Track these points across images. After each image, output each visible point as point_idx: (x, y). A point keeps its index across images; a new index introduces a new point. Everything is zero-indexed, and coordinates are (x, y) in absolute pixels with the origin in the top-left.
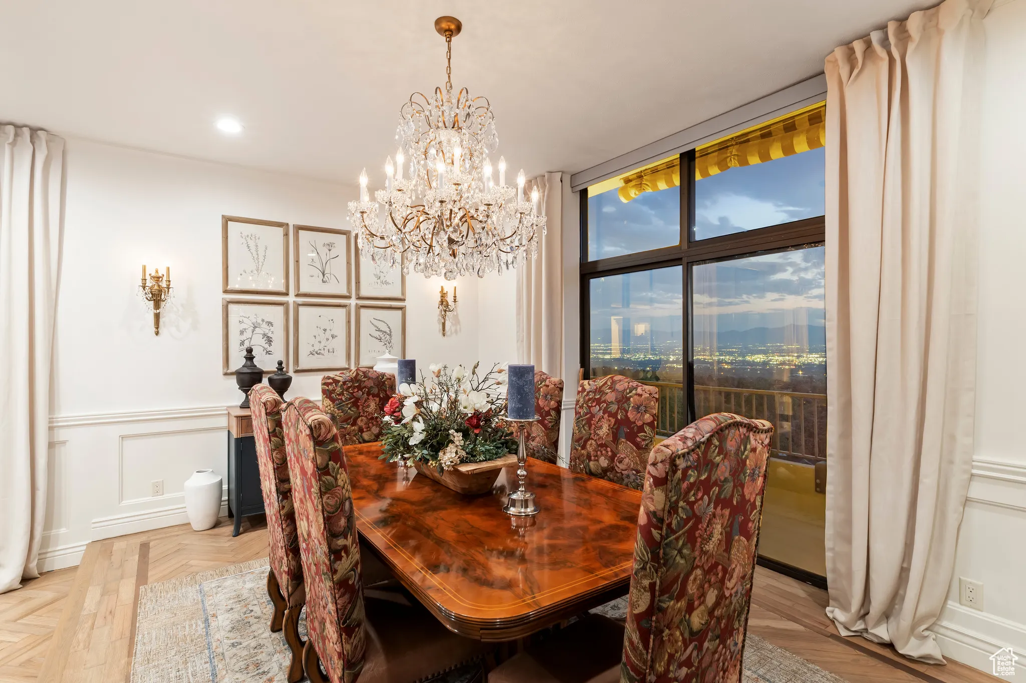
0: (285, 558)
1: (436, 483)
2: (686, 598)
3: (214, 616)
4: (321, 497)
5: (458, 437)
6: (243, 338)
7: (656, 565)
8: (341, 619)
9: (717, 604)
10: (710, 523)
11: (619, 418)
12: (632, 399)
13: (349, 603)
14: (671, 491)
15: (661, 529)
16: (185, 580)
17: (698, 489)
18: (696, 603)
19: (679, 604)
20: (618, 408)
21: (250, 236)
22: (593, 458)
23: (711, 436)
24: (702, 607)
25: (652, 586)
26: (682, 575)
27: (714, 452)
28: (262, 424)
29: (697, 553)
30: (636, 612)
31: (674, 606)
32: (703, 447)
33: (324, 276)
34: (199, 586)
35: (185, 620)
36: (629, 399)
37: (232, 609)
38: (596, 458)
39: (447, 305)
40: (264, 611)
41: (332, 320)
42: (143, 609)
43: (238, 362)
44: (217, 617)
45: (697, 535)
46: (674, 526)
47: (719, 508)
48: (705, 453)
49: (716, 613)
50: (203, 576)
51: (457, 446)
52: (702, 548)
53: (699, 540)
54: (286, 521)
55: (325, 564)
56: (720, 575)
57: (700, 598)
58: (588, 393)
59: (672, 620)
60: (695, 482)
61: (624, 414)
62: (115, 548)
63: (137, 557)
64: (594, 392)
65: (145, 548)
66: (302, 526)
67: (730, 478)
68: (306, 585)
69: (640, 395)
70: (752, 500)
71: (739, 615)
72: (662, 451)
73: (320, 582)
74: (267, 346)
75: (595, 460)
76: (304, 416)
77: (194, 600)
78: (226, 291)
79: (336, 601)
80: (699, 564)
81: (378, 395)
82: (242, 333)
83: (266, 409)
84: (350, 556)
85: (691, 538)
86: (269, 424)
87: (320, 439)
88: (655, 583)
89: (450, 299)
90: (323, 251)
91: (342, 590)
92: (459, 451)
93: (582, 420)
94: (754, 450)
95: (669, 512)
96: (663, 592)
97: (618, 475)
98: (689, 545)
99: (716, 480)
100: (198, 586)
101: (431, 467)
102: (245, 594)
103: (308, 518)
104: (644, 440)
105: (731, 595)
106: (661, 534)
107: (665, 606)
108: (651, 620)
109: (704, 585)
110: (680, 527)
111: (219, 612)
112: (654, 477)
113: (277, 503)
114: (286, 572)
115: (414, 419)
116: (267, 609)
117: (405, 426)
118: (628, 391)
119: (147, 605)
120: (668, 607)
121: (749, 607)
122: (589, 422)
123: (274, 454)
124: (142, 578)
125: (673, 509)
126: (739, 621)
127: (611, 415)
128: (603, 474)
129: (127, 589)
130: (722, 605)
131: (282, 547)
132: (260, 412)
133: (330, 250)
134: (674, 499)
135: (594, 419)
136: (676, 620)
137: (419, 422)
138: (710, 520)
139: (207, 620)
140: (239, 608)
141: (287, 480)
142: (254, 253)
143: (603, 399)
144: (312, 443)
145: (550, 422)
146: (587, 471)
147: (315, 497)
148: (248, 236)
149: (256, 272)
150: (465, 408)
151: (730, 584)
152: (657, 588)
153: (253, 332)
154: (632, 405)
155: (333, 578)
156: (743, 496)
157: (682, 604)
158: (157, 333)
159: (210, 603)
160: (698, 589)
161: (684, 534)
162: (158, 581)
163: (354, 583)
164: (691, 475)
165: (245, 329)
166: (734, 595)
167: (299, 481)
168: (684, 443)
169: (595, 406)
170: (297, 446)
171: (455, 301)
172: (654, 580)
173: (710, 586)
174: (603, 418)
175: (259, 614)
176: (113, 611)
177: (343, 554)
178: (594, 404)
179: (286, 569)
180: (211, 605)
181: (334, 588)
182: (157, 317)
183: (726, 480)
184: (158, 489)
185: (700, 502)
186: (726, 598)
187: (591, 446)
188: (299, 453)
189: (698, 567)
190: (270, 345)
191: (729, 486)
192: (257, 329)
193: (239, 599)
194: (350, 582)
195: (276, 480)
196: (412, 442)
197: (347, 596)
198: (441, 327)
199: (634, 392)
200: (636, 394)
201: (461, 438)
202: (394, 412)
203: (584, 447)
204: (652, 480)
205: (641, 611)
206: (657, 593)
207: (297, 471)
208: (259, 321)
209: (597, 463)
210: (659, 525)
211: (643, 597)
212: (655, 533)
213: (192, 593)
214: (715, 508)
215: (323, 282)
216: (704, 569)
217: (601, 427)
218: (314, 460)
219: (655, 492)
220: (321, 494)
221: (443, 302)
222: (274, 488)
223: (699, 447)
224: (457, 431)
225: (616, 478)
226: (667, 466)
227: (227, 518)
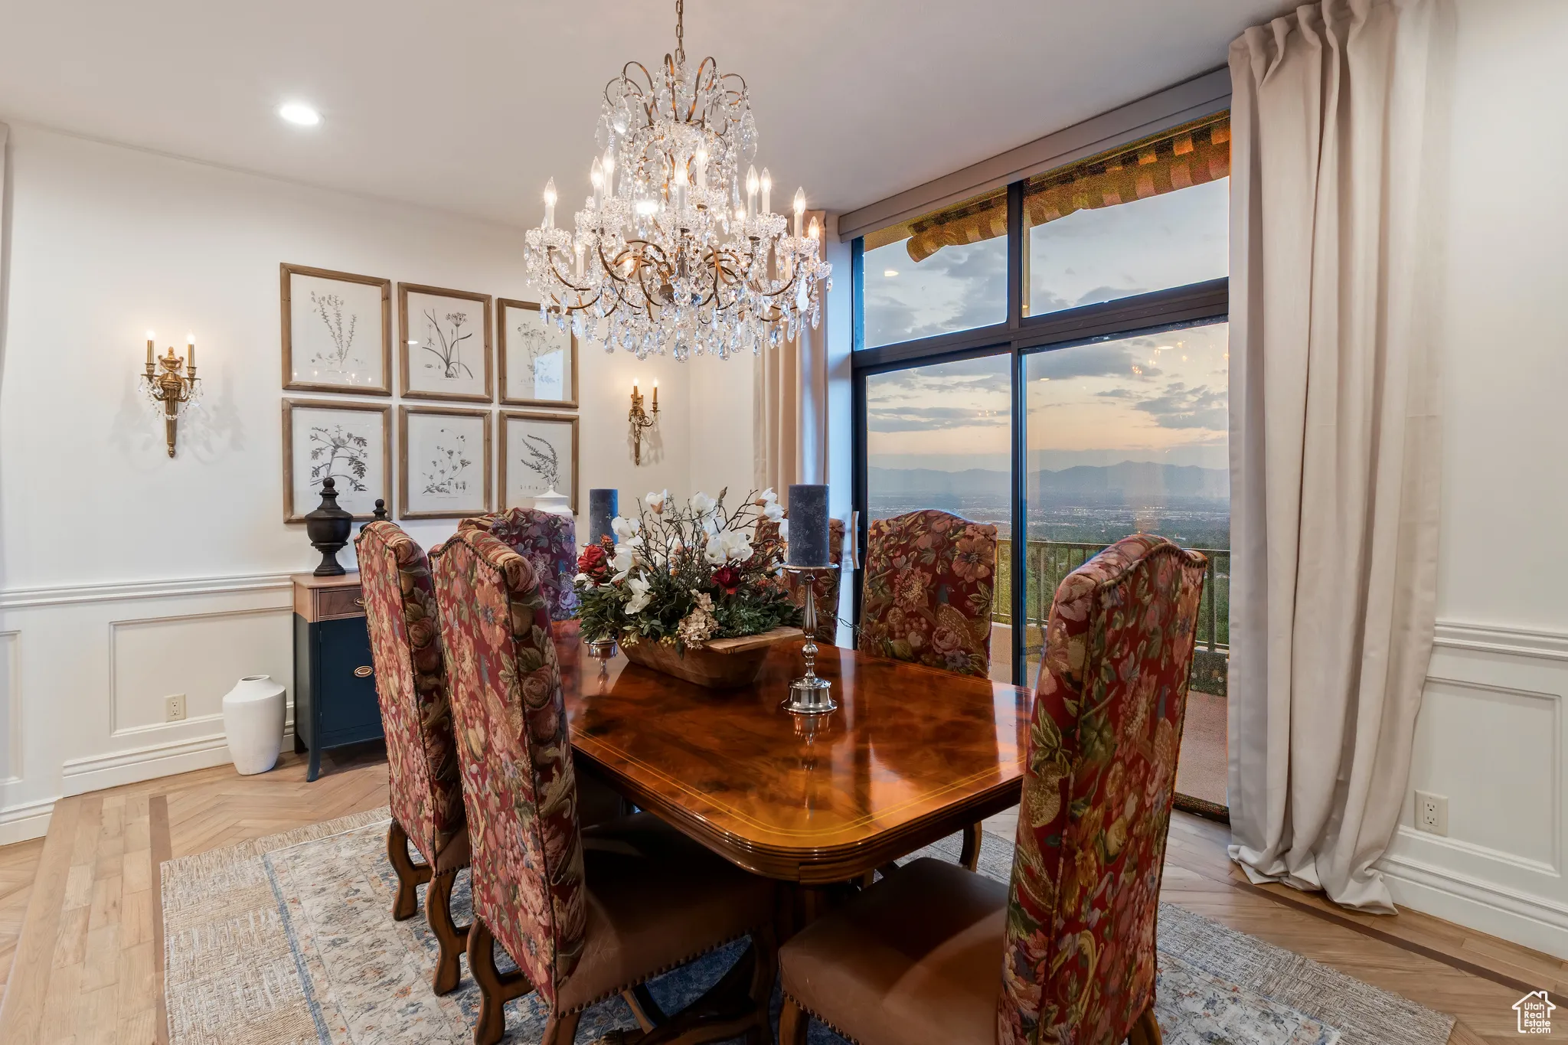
0: (429, 797)
1: (664, 675)
2: (1104, 804)
3: (294, 901)
4: (520, 682)
5: (705, 600)
6: (317, 463)
7: (1070, 752)
8: (552, 873)
9: (1136, 817)
10: (1134, 695)
11: (939, 572)
12: (957, 544)
13: (564, 847)
14: (1093, 642)
15: (1078, 699)
16: (236, 851)
17: (1124, 642)
18: (1115, 813)
19: (1096, 812)
20: (937, 558)
21: (327, 299)
22: (897, 634)
23: (1141, 564)
24: (1120, 820)
25: (1064, 783)
26: (1100, 771)
27: (1143, 588)
28: (387, 584)
29: (1118, 738)
30: (1037, 825)
31: (1091, 814)
32: (1130, 578)
33: (448, 365)
34: (263, 857)
35: (246, 911)
36: (953, 543)
37: (323, 890)
38: (903, 634)
39: (643, 416)
40: (378, 890)
41: (462, 437)
42: (170, 894)
43: (309, 502)
44: (300, 903)
45: (1120, 711)
46: (1094, 695)
47: (1146, 673)
48: (1133, 587)
49: (1136, 831)
50: (266, 842)
51: (705, 613)
52: (1124, 731)
53: (1122, 718)
54: (431, 736)
55: (524, 789)
56: (1142, 773)
57: (1119, 805)
58: (888, 537)
59: (1087, 835)
60: (1121, 629)
61: (947, 566)
62: (105, 806)
63: (147, 819)
64: (896, 536)
65: (158, 806)
66: (470, 738)
67: (1159, 628)
68: (472, 833)
69: (971, 538)
70: (1181, 666)
71: (1159, 835)
72: (1080, 581)
73: (508, 821)
74: (356, 477)
75: (901, 637)
76: (486, 555)
77: (257, 879)
78: (287, 387)
79: (543, 844)
80: (1120, 755)
81: (548, 550)
82: (315, 454)
83: (397, 558)
84: (564, 775)
85: (1114, 717)
86: (402, 582)
87: (519, 588)
88: (1067, 780)
89: (647, 407)
90: (447, 326)
91: (553, 827)
92: (709, 619)
93: (880, 579)
94: (1185, 591)
95: (1090, 673)
96: (1080, 791)
97: (939, 658)
98: (1110, 725)
99: (1144, 632)
100: (259, 858)
101: (666, 645)
102: (342, 866)
103: (486, 722)
104: (977, 604)
105: (1151, 805)
106: (1078, 706)
107: (1079, 814)
108: (1062, 836)
109: (1124, 787)
110: (1103, 696)
111: (302, 896)
112: (1068, 622)
113: (414, 709)
114: (429, 819)
115: (634, 574)
116: (383, 887)
117: (619, 585)
118: (951, 532)
119: (175, 893)
120: (1083, 816)
121: (1168, 826)
122: (890, 581)
123: (411, 630)
124: (161, 849)
125: (1095, 668)
126: (1158, 845)
127: (925, 568)
128: (916, 656)
129: (137, 869)
130: (1142, 820)
131: (422, 780)
132: (384, 563)
133: (457, 325)
134: (1096, 653)
135: (898, 576)
136: (1092, 837)
137: (640, 579)
138: (1135, 689)
139: (283, 909)
140: (336, 888)
141: (439, 669)
142: (335, 327)
143: (912, 545)
144: (504, 597)
145: (826, 585)
146: (889, 654)
147: (506, 685)
148: (324, 299)
149: (336, 357)
150: (712, 556)
151: (1151, 789)
152: (1071, 787)
153: (333, 454)
154: (959, 552)
155: (538, 810)
156: (1171, 657)
157: (1098, 813)
158: (172, 454)
159: (285, 882)
160: (1117, 793)
161: (1105, 707)
162: (189, 852)
163: (569, 817)
164: (1116, 619)
165: (321, 449)
166: (1155, 805)
167: (468, 665)
168: (1107, 571)
169: (900, 556)
170: (469, 607)
171: (655, 410)
172: (1066, 776)
173: (1131, 788)
174: (913, 572)
175: (370, 894)
176: (117, 903)
177: (554, 771)
178: (898, 554)
179: (431, 814)
180: (287, 885)
181: (540, 826)
182: (172, 427)
183: (1155, 632)
184: (177, 709)
185: (1126, 661)
186: (1147, 809)
187: (894, 617)
188: (473, 615)
189: (1118, 759)
190: (362, 475)
191: (1158, 640)
192: (339, 450)
193: (333, 874)
194: (566, 816)
195: (413, 672)
196: (630, 610)
197: (560, 838)
198: (633, 451)
199: (961, 533)
200: (965, 536)
201: (710, 600)
202: (594, 566)
203: (883, 619)
204: (1064, 626)
205: (1046, 823)
206: (1071, 795)
207: (467, 648)
208: (344, 436)
209: (905, 642)
210: (1077, 692)
211: (1049, 802)
212: (1070, 704)
213: (251, 870)
214: (1141, 672)
215: (448, 375)
216: (1125, 764)
217: (910, 588)
218: (507, 624)
219: (1071, 643)
220: (520, 676)
221: (637, 410)
222: (408, 685)
223: (1126, 579)
224: (702, 591)
225: (934, 663)
226: (1090, 604)
227: (294, 755)
